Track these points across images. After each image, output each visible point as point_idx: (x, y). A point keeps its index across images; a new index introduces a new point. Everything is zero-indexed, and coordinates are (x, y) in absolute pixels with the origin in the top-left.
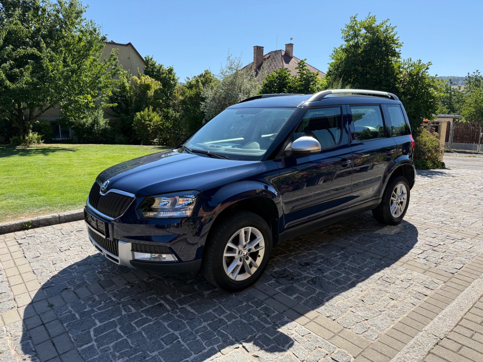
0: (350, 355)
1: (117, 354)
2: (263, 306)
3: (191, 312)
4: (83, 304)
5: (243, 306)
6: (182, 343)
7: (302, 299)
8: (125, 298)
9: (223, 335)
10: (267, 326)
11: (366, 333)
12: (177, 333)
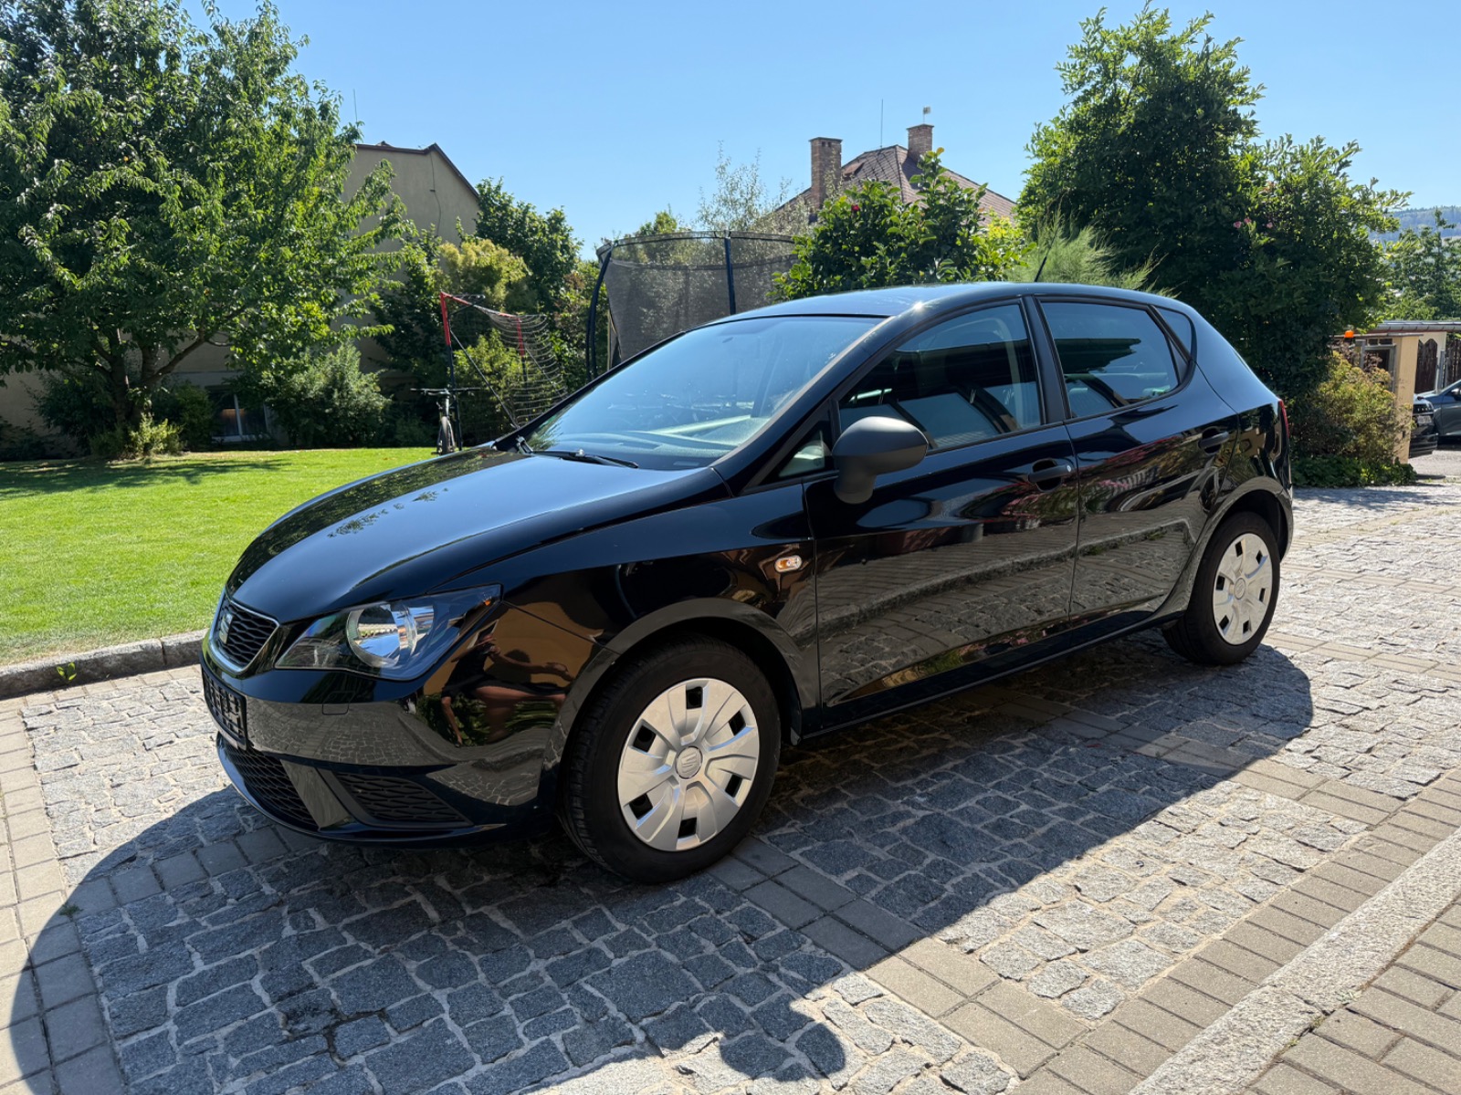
0: (1007, 1068)
1: (234, 1062)
2: (738, 909)
3: (502, 929)
4: (170, 907)
5: (675, 908)
6: (452, 1026)
7: (873, 883)
8: (303, 886)
9: (587, 1002)
10: (741, 971)
11: (1074, 995)
12: (440, 996)
